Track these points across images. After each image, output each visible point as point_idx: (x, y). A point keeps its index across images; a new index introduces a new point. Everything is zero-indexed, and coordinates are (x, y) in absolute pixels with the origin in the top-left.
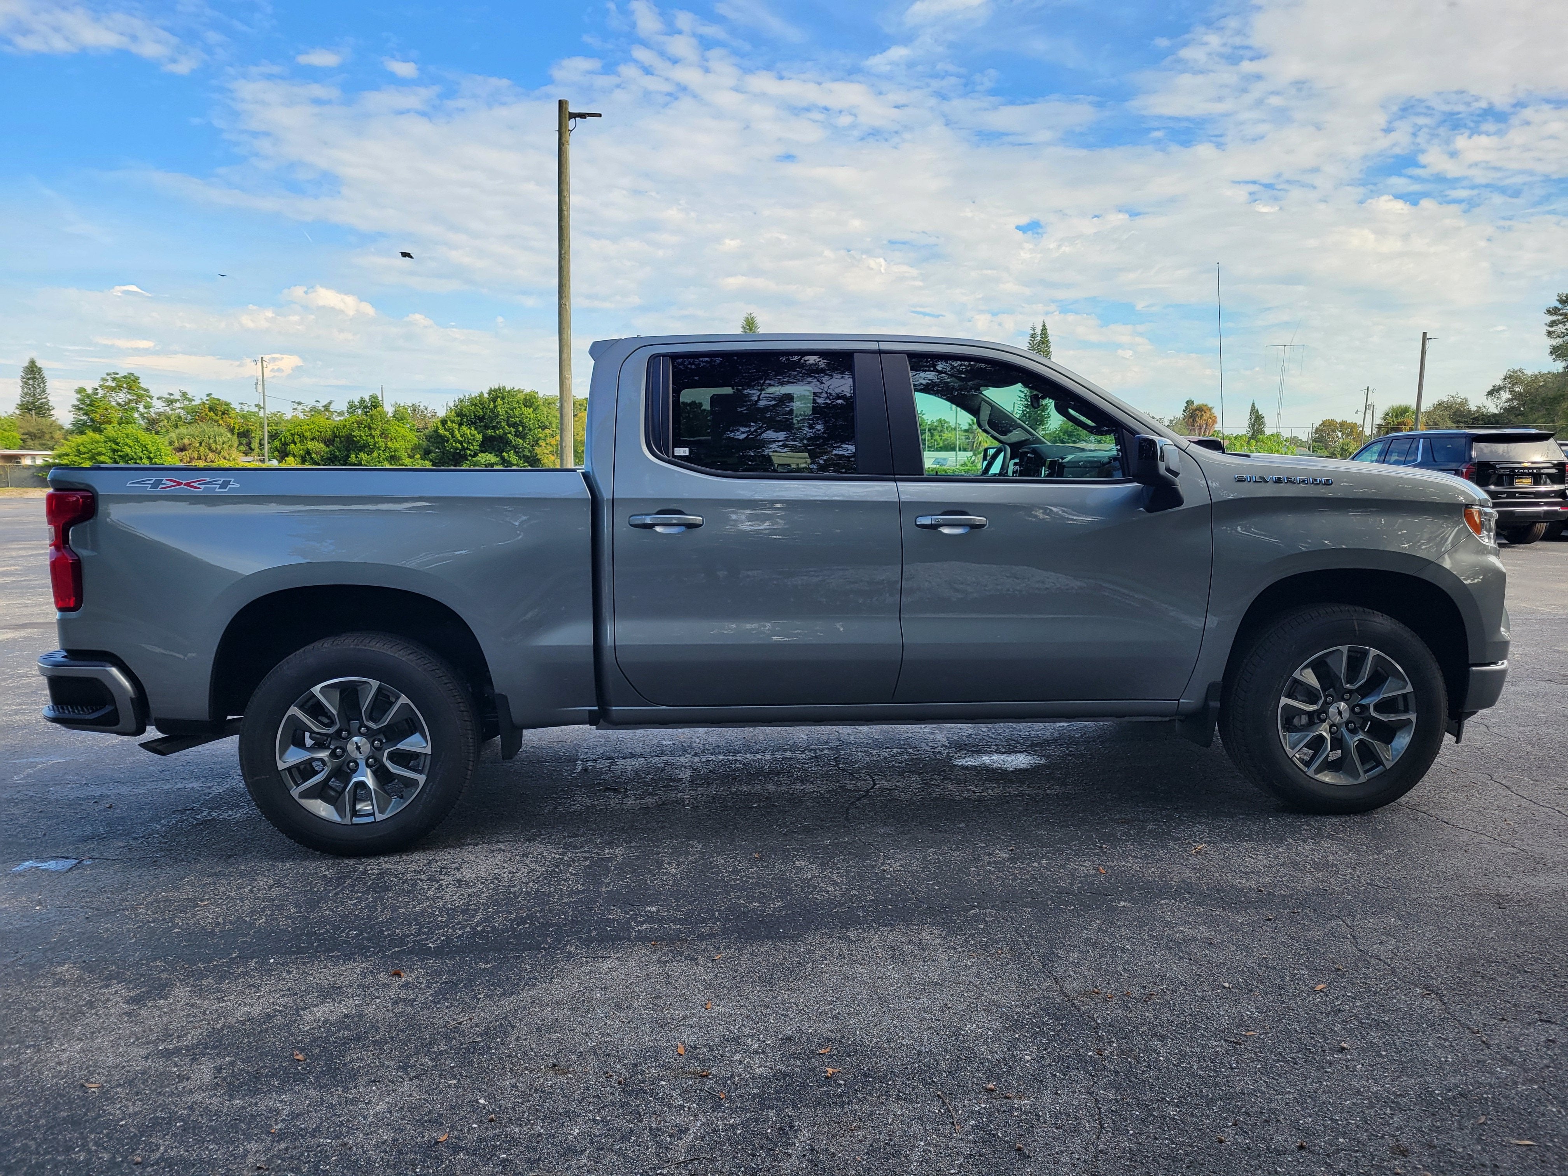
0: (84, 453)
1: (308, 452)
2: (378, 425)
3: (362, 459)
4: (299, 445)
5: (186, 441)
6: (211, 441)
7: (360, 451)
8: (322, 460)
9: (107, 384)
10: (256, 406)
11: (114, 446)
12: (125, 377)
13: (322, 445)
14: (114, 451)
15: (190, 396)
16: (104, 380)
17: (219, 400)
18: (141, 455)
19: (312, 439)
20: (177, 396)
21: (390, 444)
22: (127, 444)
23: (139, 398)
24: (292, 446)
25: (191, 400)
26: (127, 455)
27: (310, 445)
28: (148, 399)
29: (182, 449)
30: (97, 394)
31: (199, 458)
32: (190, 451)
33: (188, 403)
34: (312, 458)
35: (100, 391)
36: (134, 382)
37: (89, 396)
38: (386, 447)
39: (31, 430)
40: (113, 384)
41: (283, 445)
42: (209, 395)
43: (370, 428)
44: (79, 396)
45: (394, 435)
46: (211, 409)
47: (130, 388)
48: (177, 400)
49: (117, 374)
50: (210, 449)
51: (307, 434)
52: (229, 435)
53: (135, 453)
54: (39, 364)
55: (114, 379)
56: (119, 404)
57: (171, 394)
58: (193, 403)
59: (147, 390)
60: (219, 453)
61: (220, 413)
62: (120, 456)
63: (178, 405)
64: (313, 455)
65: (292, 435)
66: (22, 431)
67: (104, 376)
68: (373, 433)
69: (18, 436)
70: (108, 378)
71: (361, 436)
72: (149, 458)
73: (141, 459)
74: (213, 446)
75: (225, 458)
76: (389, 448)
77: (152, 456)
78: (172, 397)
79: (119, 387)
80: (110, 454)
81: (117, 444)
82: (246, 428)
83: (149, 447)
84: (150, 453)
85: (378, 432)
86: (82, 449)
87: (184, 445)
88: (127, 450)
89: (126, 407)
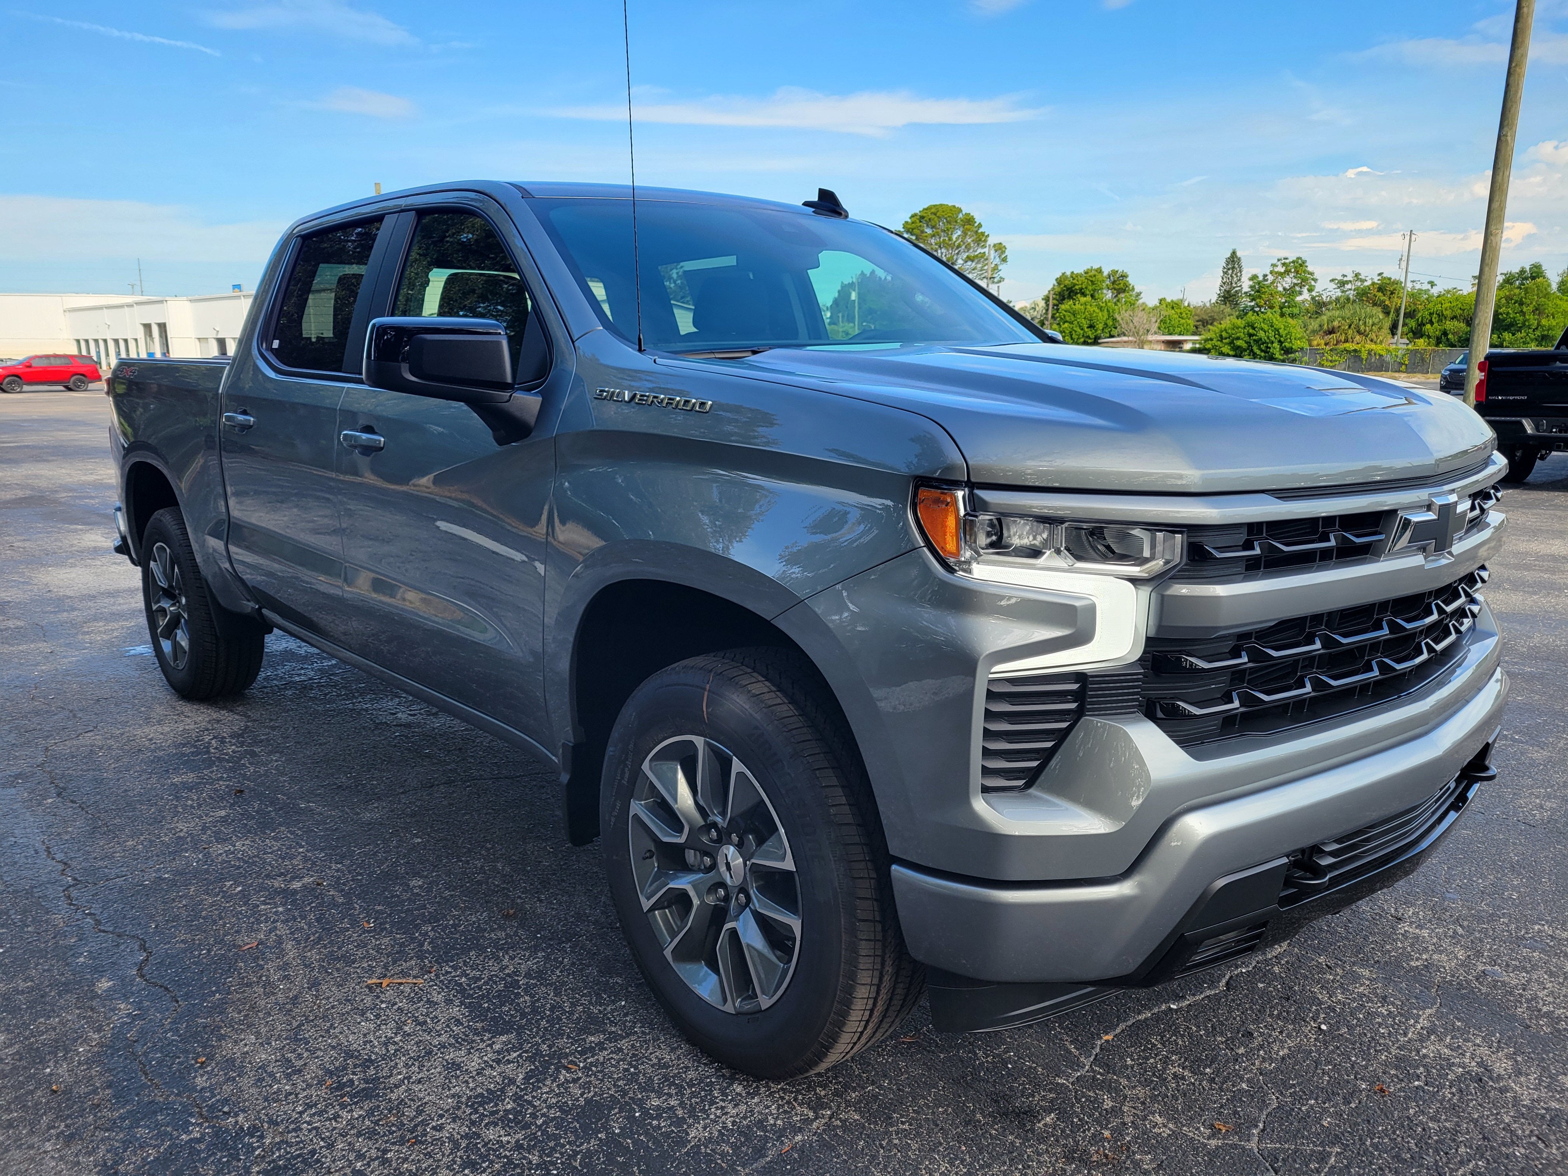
0: (1226, 339)
1: (1445, 333)
2: (1534, 299)
3: (1504, 340)
4: (1436, 325)
5: (1336, 324)
6: (1361, 322)
7: (1505, 330)
8: (1459, 341)
9: (1276, 270)
10: (1429, 283)
11: (1251, 331)
12: (1293, 262)
13: (1462, 325)
14: (1250, 335)
15: (1362, 277)
16: (1274, 265)
17: (1390, 279)
18: (1273, 339)
19: (1452, 319)
20: (1350, 278)
21: (1544, 322)
22: (1262, 329)
23: (1304, 281)
24: (1428, 326)
25: (1363, 281)
26: (1261, 339)
27: (1449, 325)
28: (1313, 283)
29: (1331, 332)
30: (1267, 280)
31: (1346, 341)
32: (1339, 334)
33: (1359, 284)
34: (1448, 339)
35: (1270, 278)
36: (1301, 265)
37: (1259, 283)
38: (1538, 325)
39: (1205, 317)
40: (1282, 270)
41: (1419, 325)
42: (1380, 274)
43: (1521, 304)
44: (1251, 283)
45: (1550, 310)
46: (1381, 289)
47: (1297, 272)
48: (1347, 282)
49: (1286, 259)
50: (1359, 332)
51: (1448, 313)
52: (1381, 316)
53: (1268, 338)
54: (1239, 254)
55: (1284, 264)
56: (1285, 289)
57: (1344, 276)
58: (1366, 284)
59: (1312, 274)
60: (1367, 336)
61: (1389, 293)
62: (1255, 340)
63: (1349, 286)
64: (1450, 336)
65: (1431, 314)
66: (1197, 318)
67: (1275, 261)
68: (1525, 309)
69: (1192, 322)
70: (1279, 263)
71: (1508, 314)
72: (1280, 341)
73: (1272, 343)
74: (1362, 328)
75: (1372, 341)
76: (1542, 327)
77: (1282, 339)
78: (1345, 279)
79: (1287, 272)
80: (1247, 338)
81: (1254, 328)
82: (1413, 307)
83: (1281, 331)
84: (1282, 336)
85: (1531, 308)
86: (1224, 334)
87: (1333, 328)
88: (1262, 334)
89: (1291, 292)
